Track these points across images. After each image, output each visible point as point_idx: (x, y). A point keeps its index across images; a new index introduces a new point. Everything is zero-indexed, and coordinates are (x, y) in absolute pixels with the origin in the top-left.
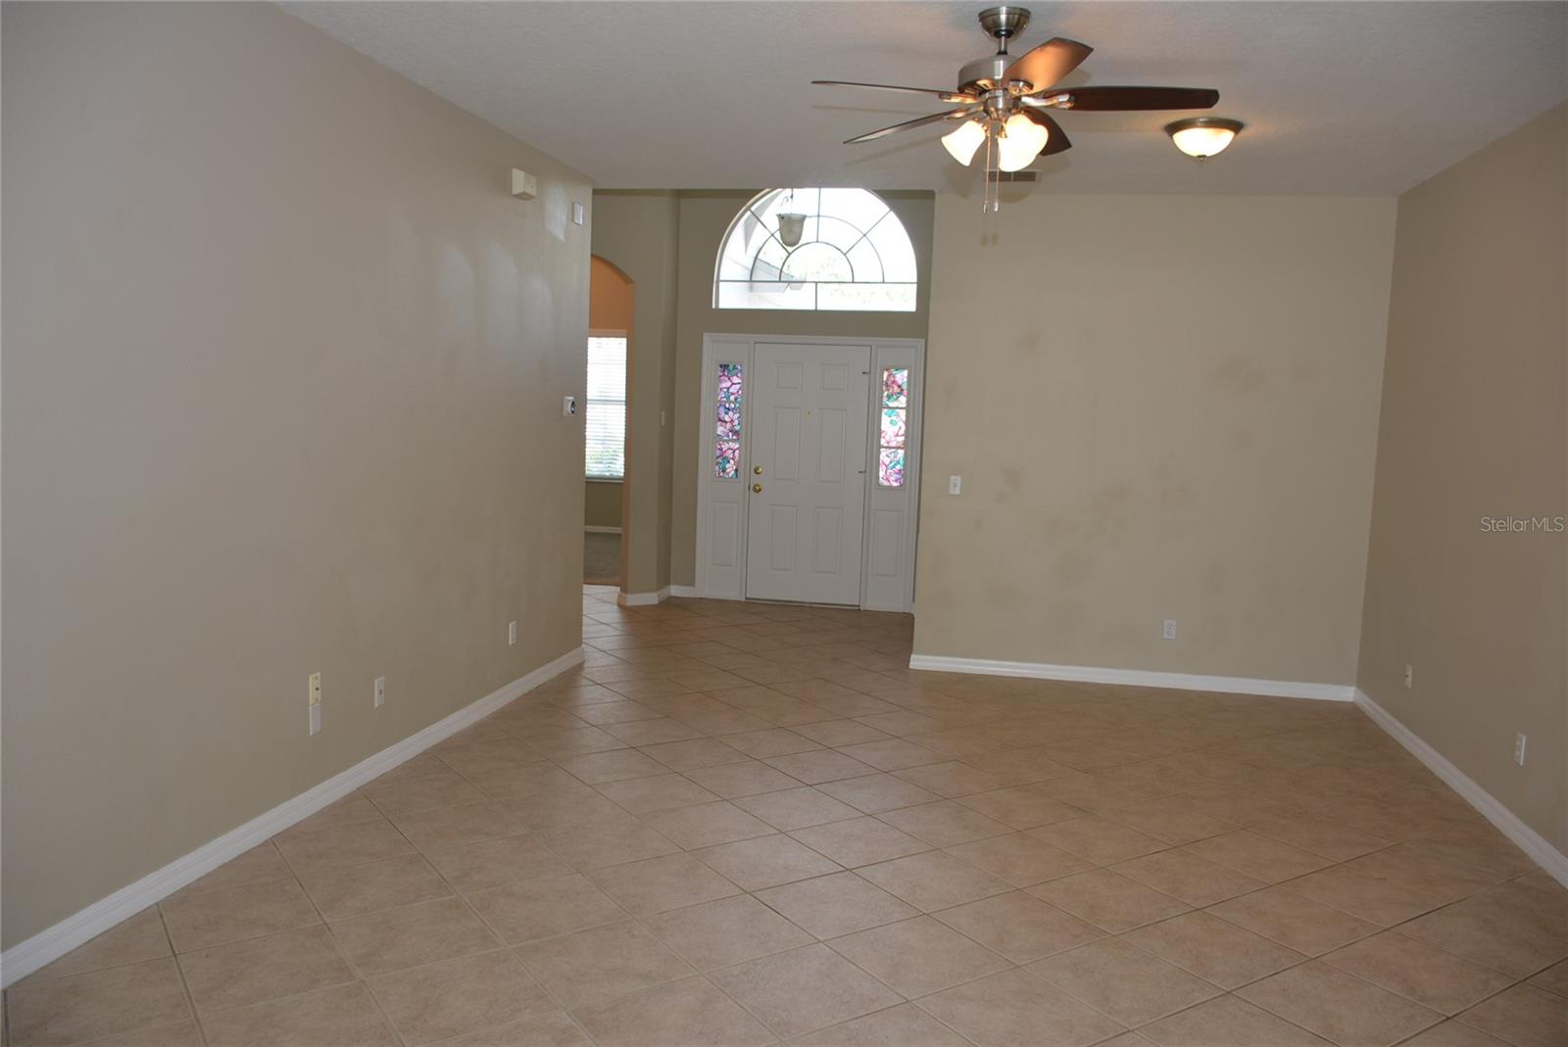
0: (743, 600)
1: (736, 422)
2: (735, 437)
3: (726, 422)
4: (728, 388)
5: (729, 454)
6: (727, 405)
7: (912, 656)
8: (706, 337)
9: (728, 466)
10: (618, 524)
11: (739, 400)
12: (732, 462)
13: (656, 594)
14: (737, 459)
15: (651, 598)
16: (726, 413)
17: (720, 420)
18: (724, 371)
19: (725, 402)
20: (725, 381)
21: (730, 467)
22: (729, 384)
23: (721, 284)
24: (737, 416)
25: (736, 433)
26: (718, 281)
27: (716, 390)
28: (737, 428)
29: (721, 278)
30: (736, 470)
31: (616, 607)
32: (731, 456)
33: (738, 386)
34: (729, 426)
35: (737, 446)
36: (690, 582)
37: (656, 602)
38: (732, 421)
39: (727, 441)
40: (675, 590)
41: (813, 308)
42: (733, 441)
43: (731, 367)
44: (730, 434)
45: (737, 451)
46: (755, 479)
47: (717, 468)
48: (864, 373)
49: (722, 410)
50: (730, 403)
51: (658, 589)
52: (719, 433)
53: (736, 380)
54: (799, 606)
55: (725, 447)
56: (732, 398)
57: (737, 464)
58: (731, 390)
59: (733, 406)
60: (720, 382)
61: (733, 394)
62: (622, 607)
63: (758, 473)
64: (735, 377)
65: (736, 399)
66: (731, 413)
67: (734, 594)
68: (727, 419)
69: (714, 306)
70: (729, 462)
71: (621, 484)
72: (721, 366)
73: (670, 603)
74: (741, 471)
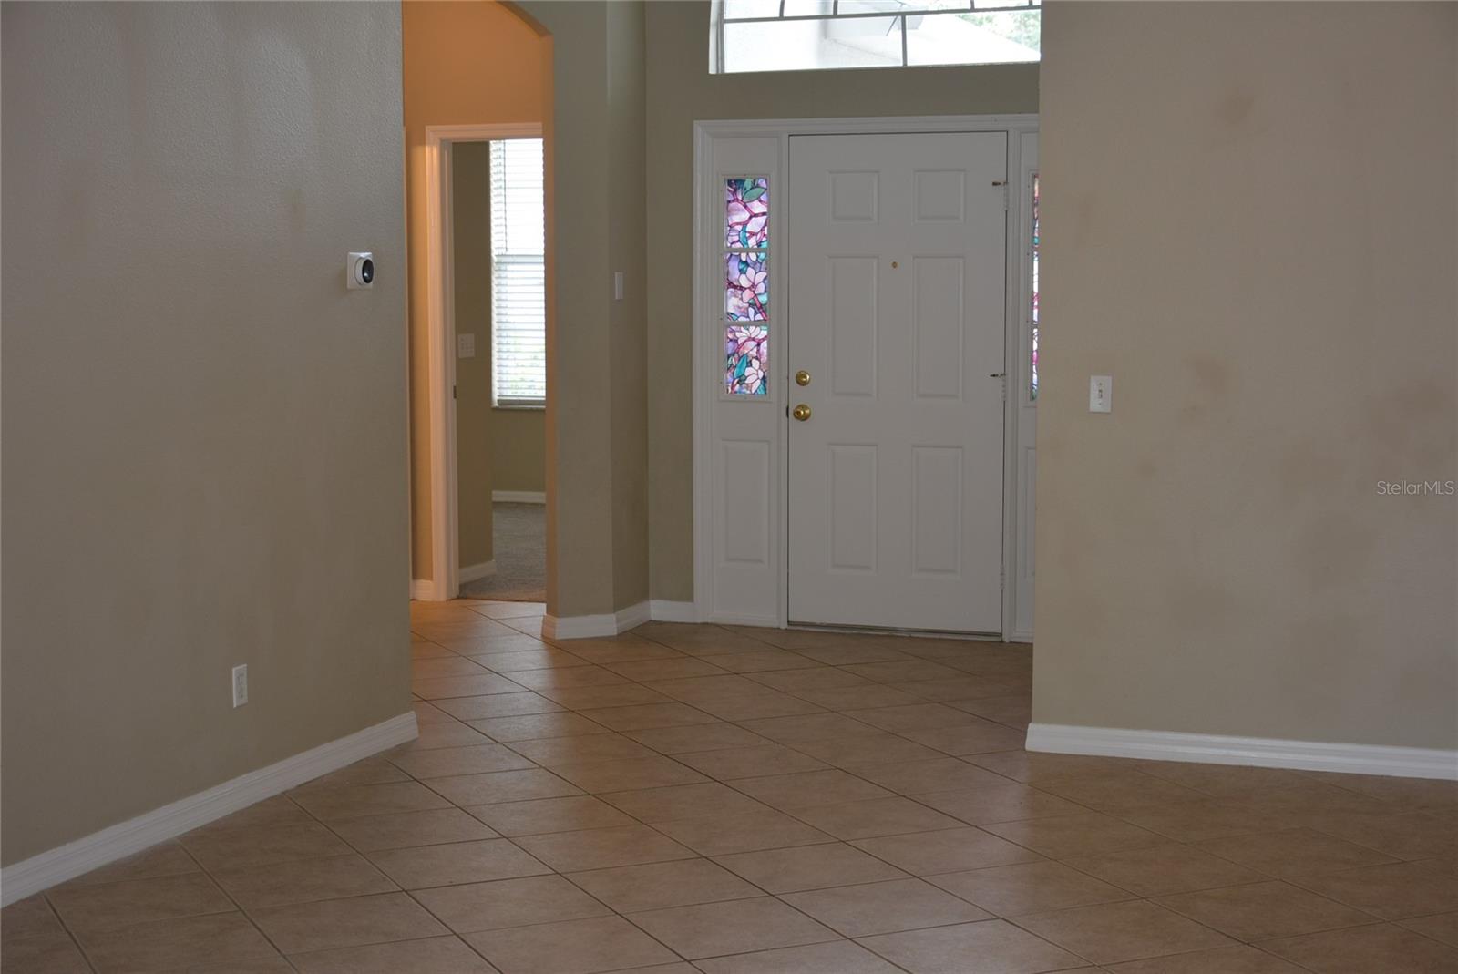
0: (784, 625)
1: (761, 288)
2: (759, 317)
3: (742, 289)
4: (745, 224)
5: (750, 348)
6: (744, 257)
7: (1031, 727)
8: (699, 128)
9: (748, 371)
10: (539, 487)
11: (764, 245)
12: (756, 363)
13: (612, 617)
14: (764, 358)
15: (605, 625)
16: (742, 272)
17: (731, 285)
18: (735, 193)
19: (740, 251)
20: (738, 210)
21: (753, 374)
22: (745, 216)
23: (727, 27)
24: (763, 275)
25: (760, 308)
26: (722, 21)
27: (720, 227)
28: (763, 299)
29: (727, 16)
30: (764, 379)
31: (538, 643)
32: (754, 353)
33: (762, 220)
34: (747, 295)
35: (764, 333)
36: (687, 594)
37: (614, 633)
38: (753, 286)
39: (746, 325)
40: (659, 610)
41: (901, 64)
42: (757, 324)
43: (748, 184)
44: (751, 311)
45: (764, 344)
46: (799, 396)
47: (729, 376)
48: (995, 184)
49: (734, 267)
50: (748, 251)
51: (617, 607)
52: (731, 310)
53: (758, 208)
54: (888, 636)
55: (742, 335)
56: (752, 242)
57: (766, 367)
58: (749, 228)
59: (753, 257)
60: (729, 212)
61: (753, 234)
62: (550, 642)
63: (804, 384)
64: (756, 203)
65: (759, 244)
66: (750, 271)
67: (768, 616)
68: (744, 282)
69: (712, 70)
70: (750, 364)
71: (543, 411)
72: (730, 183)
73: (647, 635)
74: (772, 383)
